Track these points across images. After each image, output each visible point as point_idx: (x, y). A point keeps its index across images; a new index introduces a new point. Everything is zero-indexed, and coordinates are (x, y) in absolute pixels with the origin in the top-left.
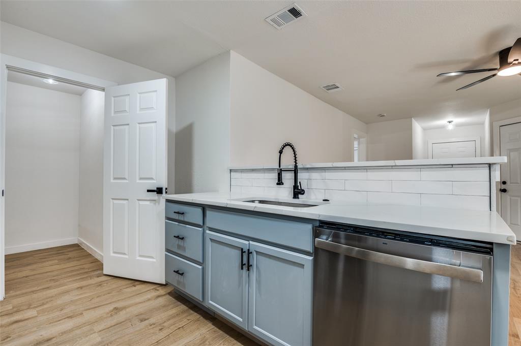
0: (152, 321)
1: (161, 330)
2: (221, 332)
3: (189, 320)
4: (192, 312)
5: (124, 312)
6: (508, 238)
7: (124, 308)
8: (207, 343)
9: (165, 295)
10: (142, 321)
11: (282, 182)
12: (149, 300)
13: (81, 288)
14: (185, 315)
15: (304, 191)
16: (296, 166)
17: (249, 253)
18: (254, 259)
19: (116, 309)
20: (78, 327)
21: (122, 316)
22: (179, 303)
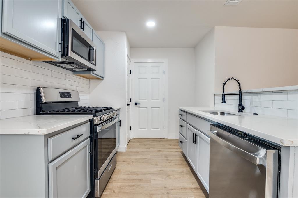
0: (168, 158)
1: (169, 162)
2: (192, 173)
3: (181, 163)
4: (185, 161)
5: (161, 152)
6: (280, 141)
7: (163, 151)
8: (182, 174)
9: (179, 152)
10: (165, 157)
11: (225, 101)
12: (172, 151)
13: (154, 141)
14: (181, 161)
15: (244, 107)
16: (240, 92)
17: (195, 136)
18: (198, 139)
19: (160, 150)
20: (147, 152)
21: (160, 153)
22: (183, 157)
